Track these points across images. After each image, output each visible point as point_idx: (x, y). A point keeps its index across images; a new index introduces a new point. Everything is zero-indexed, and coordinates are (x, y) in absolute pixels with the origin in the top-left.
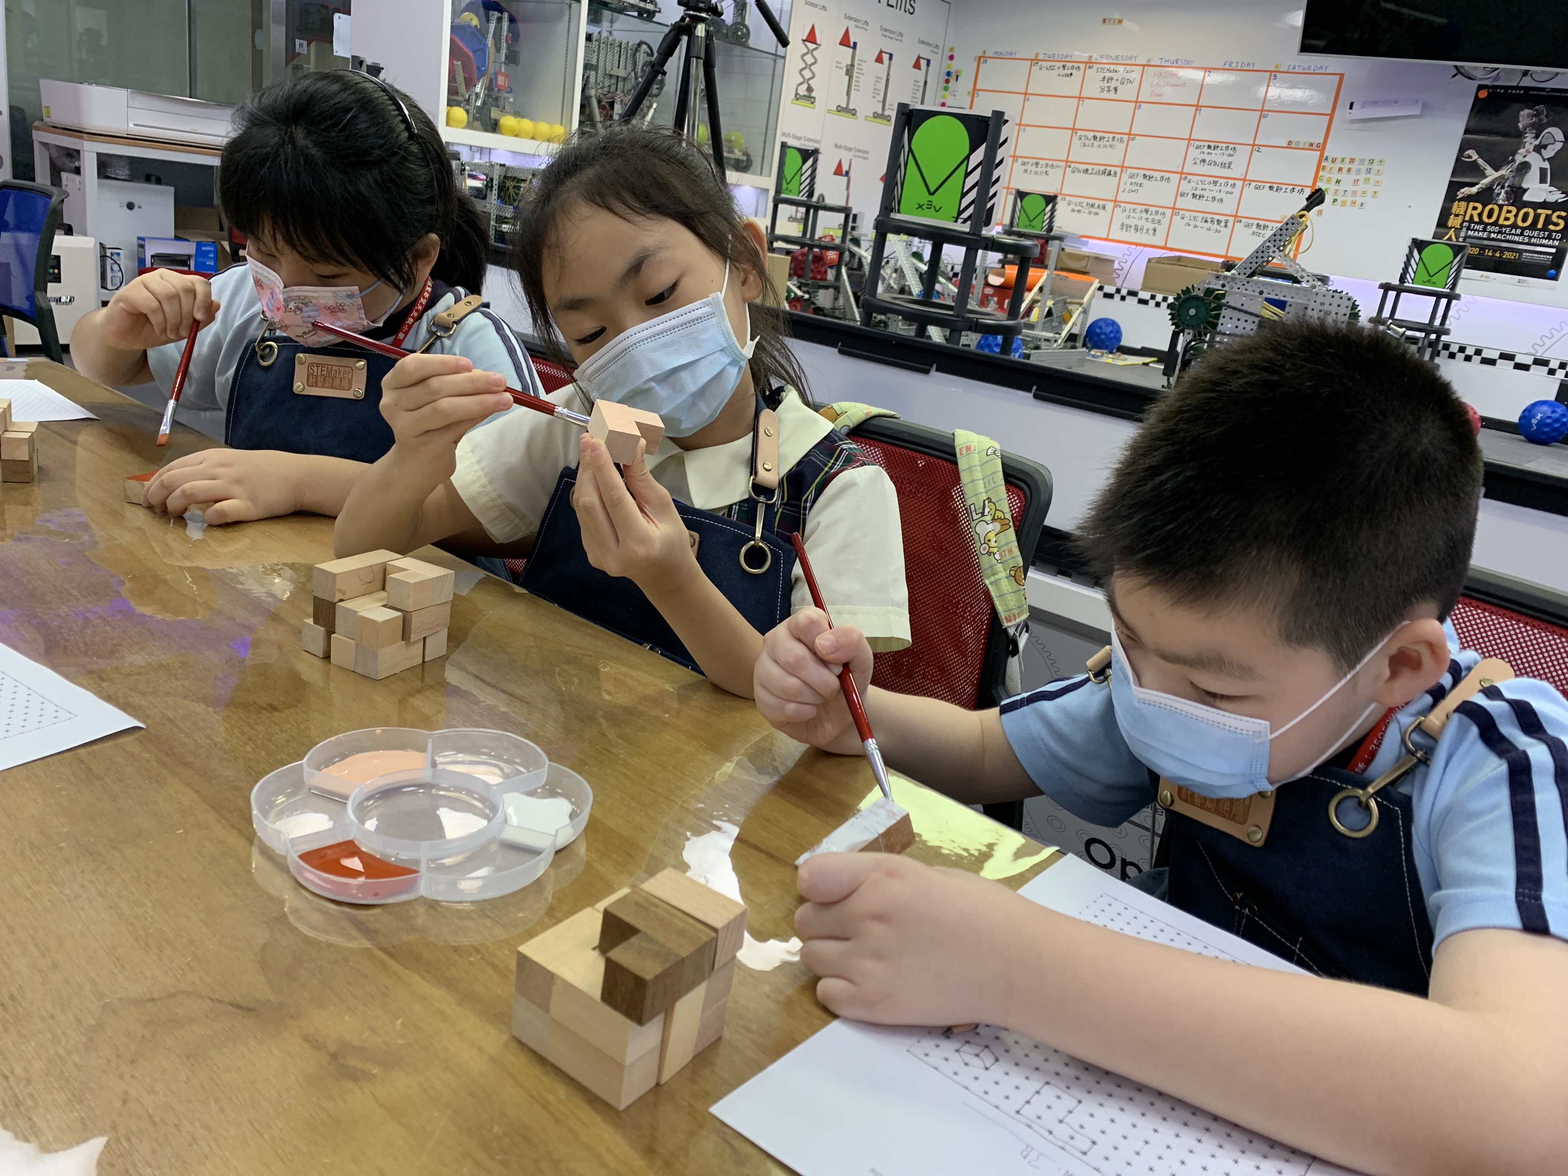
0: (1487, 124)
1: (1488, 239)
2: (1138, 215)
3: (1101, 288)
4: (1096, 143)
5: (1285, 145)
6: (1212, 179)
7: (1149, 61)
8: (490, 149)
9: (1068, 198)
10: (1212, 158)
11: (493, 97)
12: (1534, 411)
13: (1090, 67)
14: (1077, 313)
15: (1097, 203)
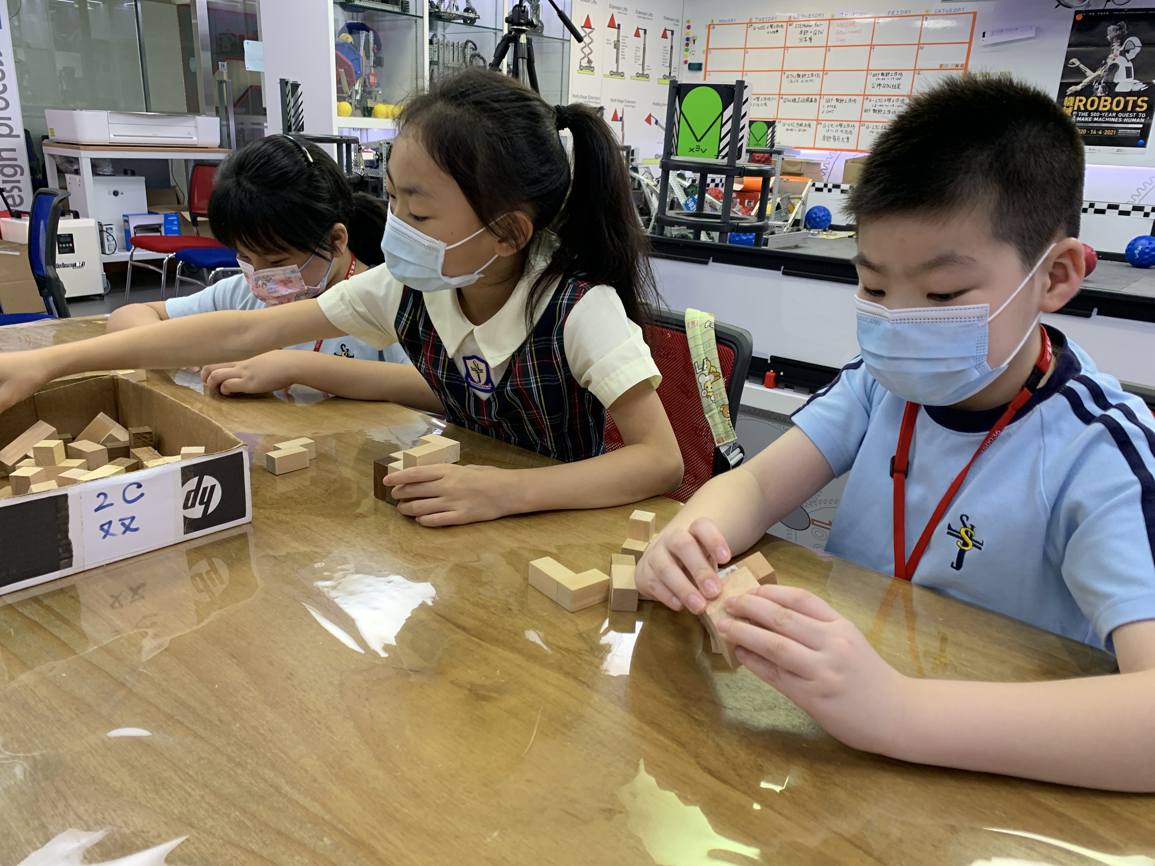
0: (1083, 38)
1: (1092, 122)
2: (835, 129)
3: (814, 185)
4: (800, 80)
5: (938, 67)
6: (887, 98)
7: (833, 16)
8: (367, 129)
9: (783, 121)
10: (886, 82)
11: (367, 92)
12: (1136, 244)
13: (790, 25)
14: (798, 204)
15: (804, 122)
